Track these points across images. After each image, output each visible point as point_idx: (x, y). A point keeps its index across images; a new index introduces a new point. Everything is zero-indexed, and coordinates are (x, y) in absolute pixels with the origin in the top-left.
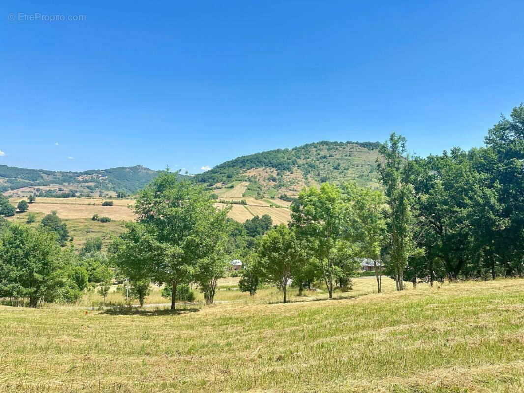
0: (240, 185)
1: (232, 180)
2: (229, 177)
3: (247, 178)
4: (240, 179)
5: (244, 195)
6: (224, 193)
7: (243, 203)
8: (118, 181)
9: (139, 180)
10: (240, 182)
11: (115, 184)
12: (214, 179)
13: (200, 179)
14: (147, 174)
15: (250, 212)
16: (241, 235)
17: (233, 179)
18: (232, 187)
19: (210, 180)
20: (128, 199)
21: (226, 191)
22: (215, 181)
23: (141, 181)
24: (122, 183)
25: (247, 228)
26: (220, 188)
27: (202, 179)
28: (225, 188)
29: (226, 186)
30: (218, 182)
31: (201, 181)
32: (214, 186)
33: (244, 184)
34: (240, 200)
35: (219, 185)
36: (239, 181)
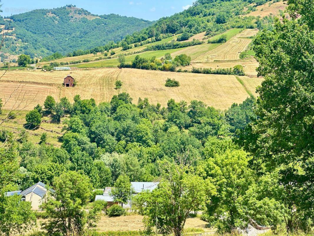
0: (239, 35)
1: (224, 26)
2: (219, 21)
3: (255, 21)
4: (241, 23)
5: (242, 56)
6: (204, 53)
7: (238, 72)
8: (32, 35)
9: (70, 34)
10: (240, 29)
11: (27, 41)
12: (190, 27)
13: (165, 27)
14: (84, 21)
15: (246, 89)
16: (216, 134)
17: (228, 24)
18: (220, 41)
19: (184, 29)
20: (32, 68)
21: (210, 49)
22: (193, 29)
23: (73, 35)
24: (40, 39)
25: (230, 121)
26: (200, 44)
27: (169, 27)
28: (209, 43)
29: (212, 39)
30: (197, 31)
31: (167, 32)
32: (190, 40)
33: (248, 34)
34: (231, 66)
35: (199, 37)
36: (239, 27)
